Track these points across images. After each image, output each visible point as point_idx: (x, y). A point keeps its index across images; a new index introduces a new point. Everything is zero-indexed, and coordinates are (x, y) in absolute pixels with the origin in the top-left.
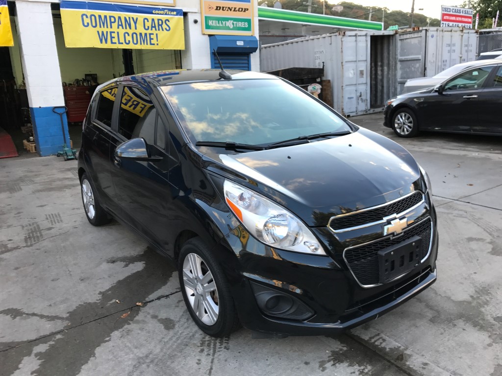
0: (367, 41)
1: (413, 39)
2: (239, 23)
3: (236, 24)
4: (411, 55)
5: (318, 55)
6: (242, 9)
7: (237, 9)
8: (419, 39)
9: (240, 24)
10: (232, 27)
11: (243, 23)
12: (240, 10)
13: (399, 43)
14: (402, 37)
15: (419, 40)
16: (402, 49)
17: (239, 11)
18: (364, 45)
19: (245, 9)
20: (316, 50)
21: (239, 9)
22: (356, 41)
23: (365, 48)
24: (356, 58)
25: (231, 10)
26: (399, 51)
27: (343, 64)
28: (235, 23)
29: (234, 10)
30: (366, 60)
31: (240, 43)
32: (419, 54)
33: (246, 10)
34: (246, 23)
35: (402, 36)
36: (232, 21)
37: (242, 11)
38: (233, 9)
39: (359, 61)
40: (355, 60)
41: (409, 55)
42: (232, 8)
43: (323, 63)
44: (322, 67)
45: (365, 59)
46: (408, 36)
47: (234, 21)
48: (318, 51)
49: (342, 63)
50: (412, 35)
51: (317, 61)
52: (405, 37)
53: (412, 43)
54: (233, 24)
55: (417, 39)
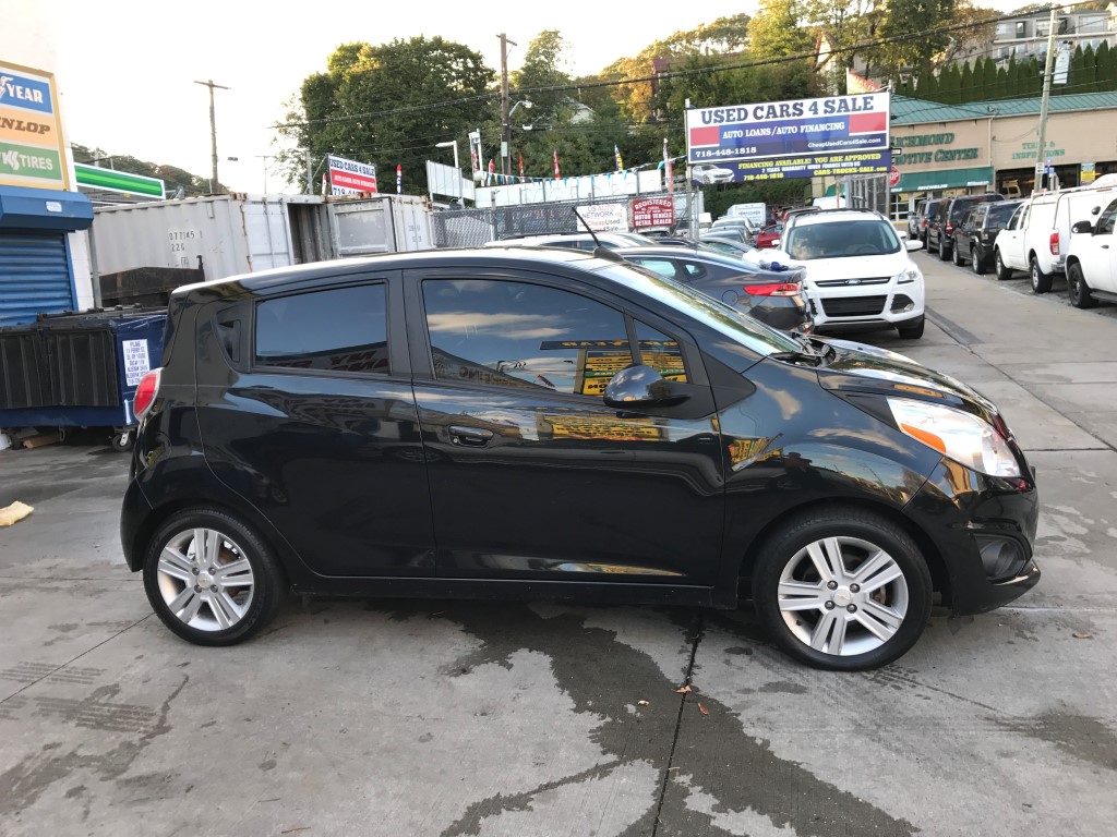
0: (283, 214)
1: (366, 214)
2: (33, 158)
3: (26, 160)
4: (366, 243)
5: (179, 241)
6: (36, 125)
7: (24, 125)
8: (378, 213)
9: (35, 162)
10: (16, 167)
11: (41, 159)
12: (32, 127)
13: (336, 221)
14: (340, 209)
15: (378, 217)
16: (344, 233)
17: (29, 130)
18: (280, 221)
19: (42, 126)
20: (172, 230)
21: (29, 124)
22: (266, 213)
23: (282, 228)
24: (271, 249)
25: (10, 126)
26: (337, 236)
27: (252, 259)
28: (23, 157)
29: (19, 128)
30: (288, 253)
31: (54, 208)
32: (384, 243)
33: (45, 129)
34: (49, 161)
35: (339, 207)
36: (16, 153)
37: (35, 131)
38: (15, 125)
39: (276, 254)
40: (269, 252)
41: (360, 244)
42: (13, 121)
43: (200, 257)
44: (197, 267)
45: (284, 250)
46: (354, 208)
47: (20, 153)
48: (178, 232)
49: (248, 257)
50: (362, 207)
51: (179, 255)
52: (346, 209)
53: (365, 221)
54: (19, 160)
55: (375, 213)
